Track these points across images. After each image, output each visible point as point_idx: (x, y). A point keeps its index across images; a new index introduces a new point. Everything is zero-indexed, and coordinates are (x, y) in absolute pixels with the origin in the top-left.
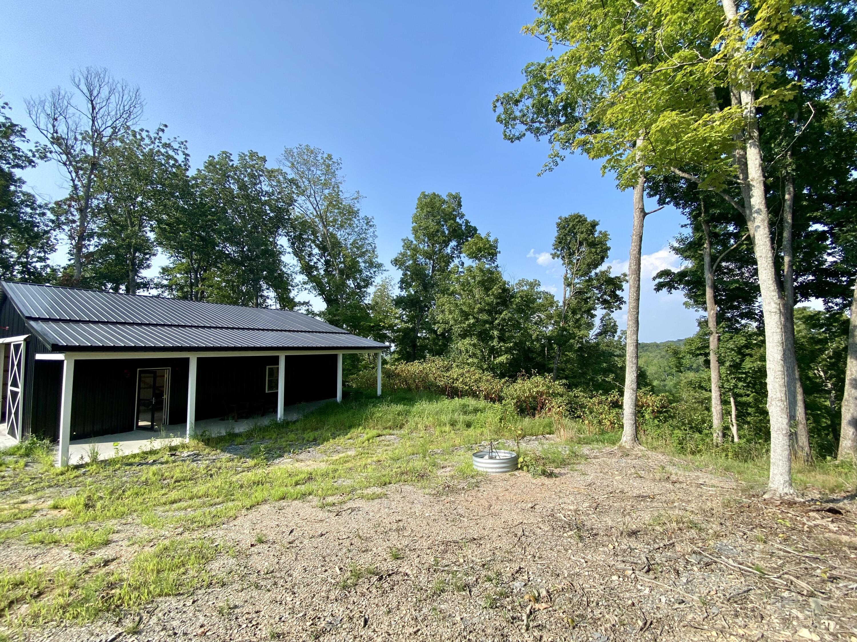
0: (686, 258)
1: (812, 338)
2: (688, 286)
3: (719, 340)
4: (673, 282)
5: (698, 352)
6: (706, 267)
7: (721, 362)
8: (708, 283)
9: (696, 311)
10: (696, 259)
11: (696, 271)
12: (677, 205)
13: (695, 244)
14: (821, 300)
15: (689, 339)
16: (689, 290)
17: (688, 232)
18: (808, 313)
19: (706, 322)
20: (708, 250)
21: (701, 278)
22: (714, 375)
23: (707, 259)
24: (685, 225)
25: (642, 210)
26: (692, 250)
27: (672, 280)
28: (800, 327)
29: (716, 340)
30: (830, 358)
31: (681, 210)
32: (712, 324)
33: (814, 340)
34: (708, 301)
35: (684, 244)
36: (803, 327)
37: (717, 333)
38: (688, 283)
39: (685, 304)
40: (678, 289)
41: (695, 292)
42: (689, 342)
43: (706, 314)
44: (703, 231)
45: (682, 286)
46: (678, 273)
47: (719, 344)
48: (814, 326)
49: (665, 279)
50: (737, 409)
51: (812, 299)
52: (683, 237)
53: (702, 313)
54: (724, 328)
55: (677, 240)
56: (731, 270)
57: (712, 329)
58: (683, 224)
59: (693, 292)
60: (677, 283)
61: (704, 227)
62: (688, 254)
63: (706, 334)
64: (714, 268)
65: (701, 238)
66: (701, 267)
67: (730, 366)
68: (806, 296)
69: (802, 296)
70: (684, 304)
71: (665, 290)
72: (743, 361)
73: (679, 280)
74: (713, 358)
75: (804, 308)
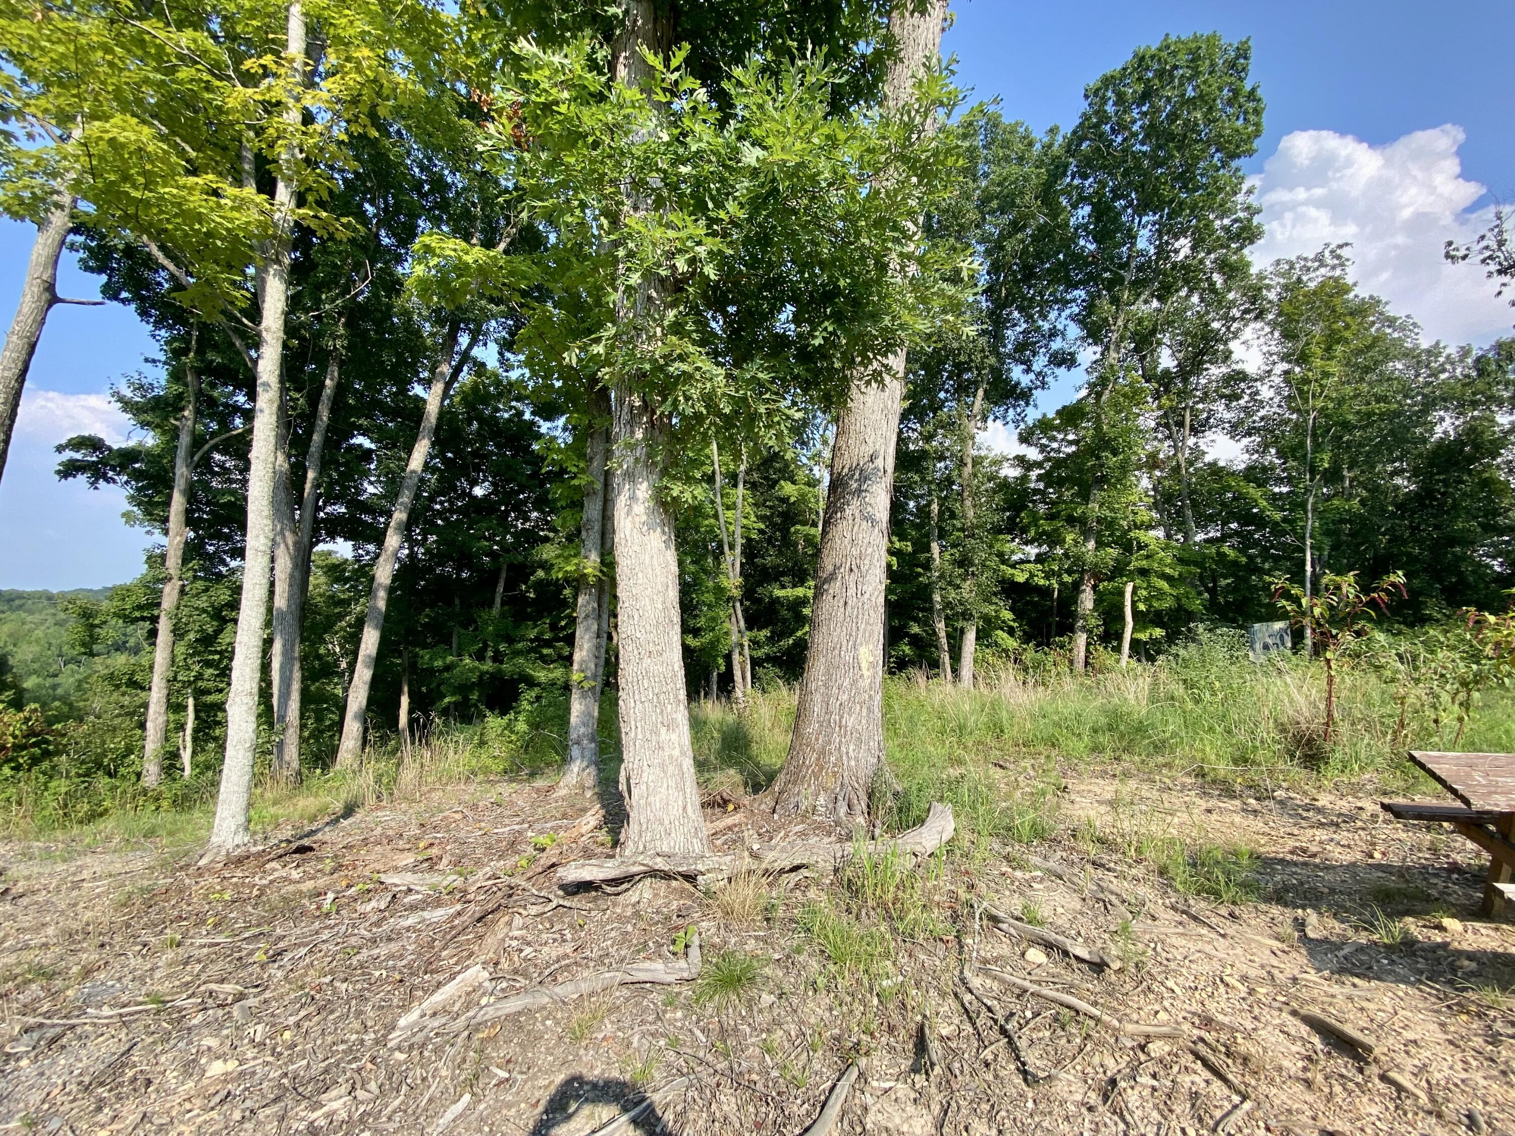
0: (144, 424)
1: (332, 597)
2: (137, 481)
3: (182, 592)
4: (105, 465)
5: (137, 614)
6: (181, 453)
7: (178, 633)
8: (180, 484)
9: (148, 532)
10: (164, 433)
11: (159, 455)
12: (144, 313)
13: (167, 404)
14: (350, 543)
15: (121, 587)
16: (138, 489)
17: (159, 377)
18: (333, 560)
19: (163, 557)
20: (190, 423)
21: (166, 472)
22: (161, 656)
23: (185, 440)
24: (154, 361)
25: (50, 287)
26: (158, 413)
27: (103, 462)
28: (318, 580)
29: (176, 592)
30: (350, 626)
31: (150, 327)
32: (173, 563)
33: (334, 601)
34: (172, 518)
35: (143, 396)
36: (323, 579)
37: (180, 579)
38: (137, 475)
39: (127, 515)
40: (114, 481)
41: (151, 497)
42: (122, 593)
43: (164, 541)
44: (186, 385)
45: (125, 478)
46: (120, 450)
47: (180, 599)
48: (337, 580)
49: (85, 455)
50: (197, 717)
51: (340, 540)
52: (144, 381)
53: (158, 537)
54: (195, 571)
55: (130, 384)
56: (226, 470)
57: (172, 571)
58: (151, 356)
59: (146, 496)
60: (113, 469)
61: (189, 378)
62: (148, 417)
63: (159, 581)
64: (196, 458)
65: (180, 397)
66: (170, 450)
67: (197, 640)
68: (332, 535)
69: (328, 534)
70: (124, 515)
71: (82, 479)
72: (221, 631)
73: (120, 465)
74: (164, 627)
75: (330, 553)
